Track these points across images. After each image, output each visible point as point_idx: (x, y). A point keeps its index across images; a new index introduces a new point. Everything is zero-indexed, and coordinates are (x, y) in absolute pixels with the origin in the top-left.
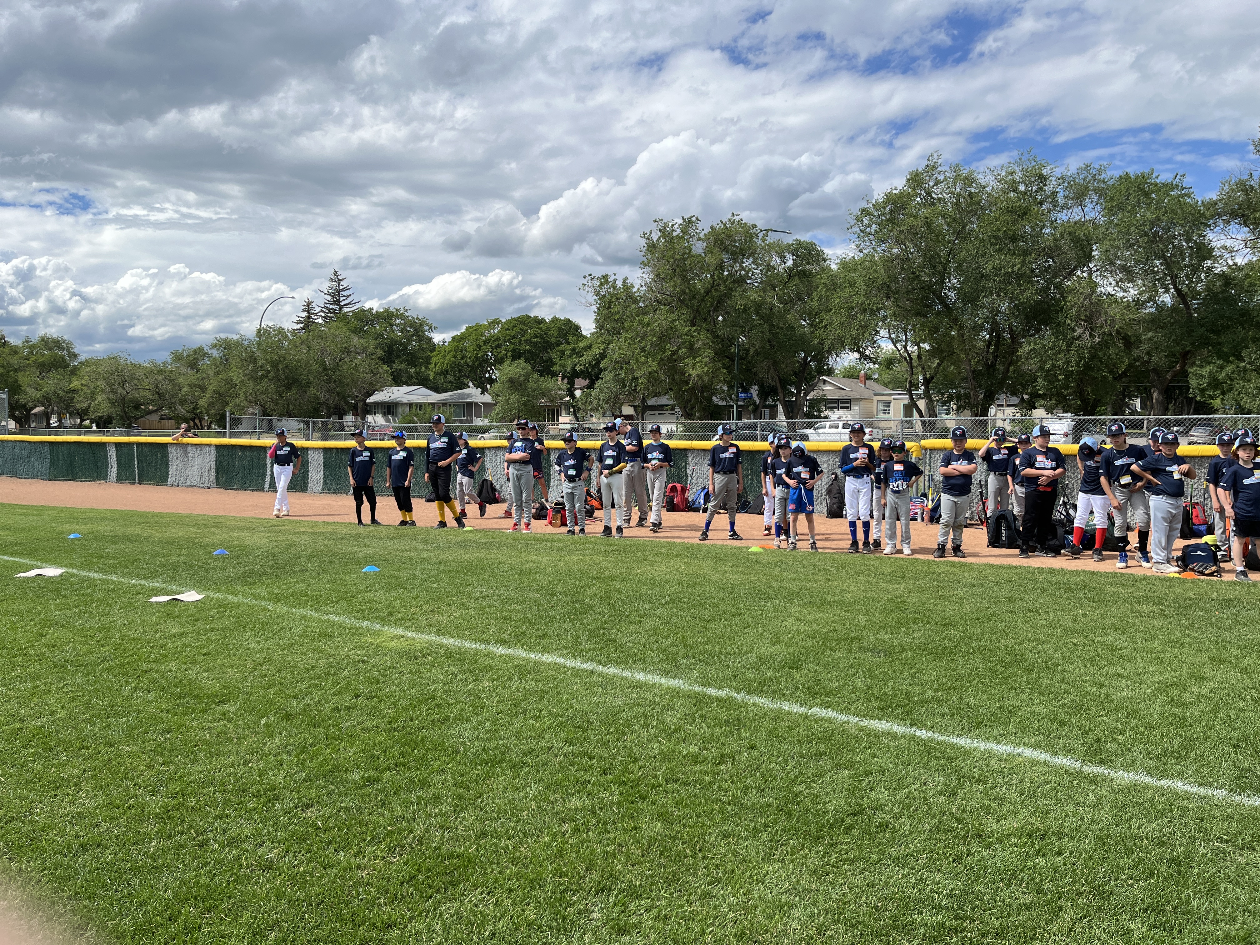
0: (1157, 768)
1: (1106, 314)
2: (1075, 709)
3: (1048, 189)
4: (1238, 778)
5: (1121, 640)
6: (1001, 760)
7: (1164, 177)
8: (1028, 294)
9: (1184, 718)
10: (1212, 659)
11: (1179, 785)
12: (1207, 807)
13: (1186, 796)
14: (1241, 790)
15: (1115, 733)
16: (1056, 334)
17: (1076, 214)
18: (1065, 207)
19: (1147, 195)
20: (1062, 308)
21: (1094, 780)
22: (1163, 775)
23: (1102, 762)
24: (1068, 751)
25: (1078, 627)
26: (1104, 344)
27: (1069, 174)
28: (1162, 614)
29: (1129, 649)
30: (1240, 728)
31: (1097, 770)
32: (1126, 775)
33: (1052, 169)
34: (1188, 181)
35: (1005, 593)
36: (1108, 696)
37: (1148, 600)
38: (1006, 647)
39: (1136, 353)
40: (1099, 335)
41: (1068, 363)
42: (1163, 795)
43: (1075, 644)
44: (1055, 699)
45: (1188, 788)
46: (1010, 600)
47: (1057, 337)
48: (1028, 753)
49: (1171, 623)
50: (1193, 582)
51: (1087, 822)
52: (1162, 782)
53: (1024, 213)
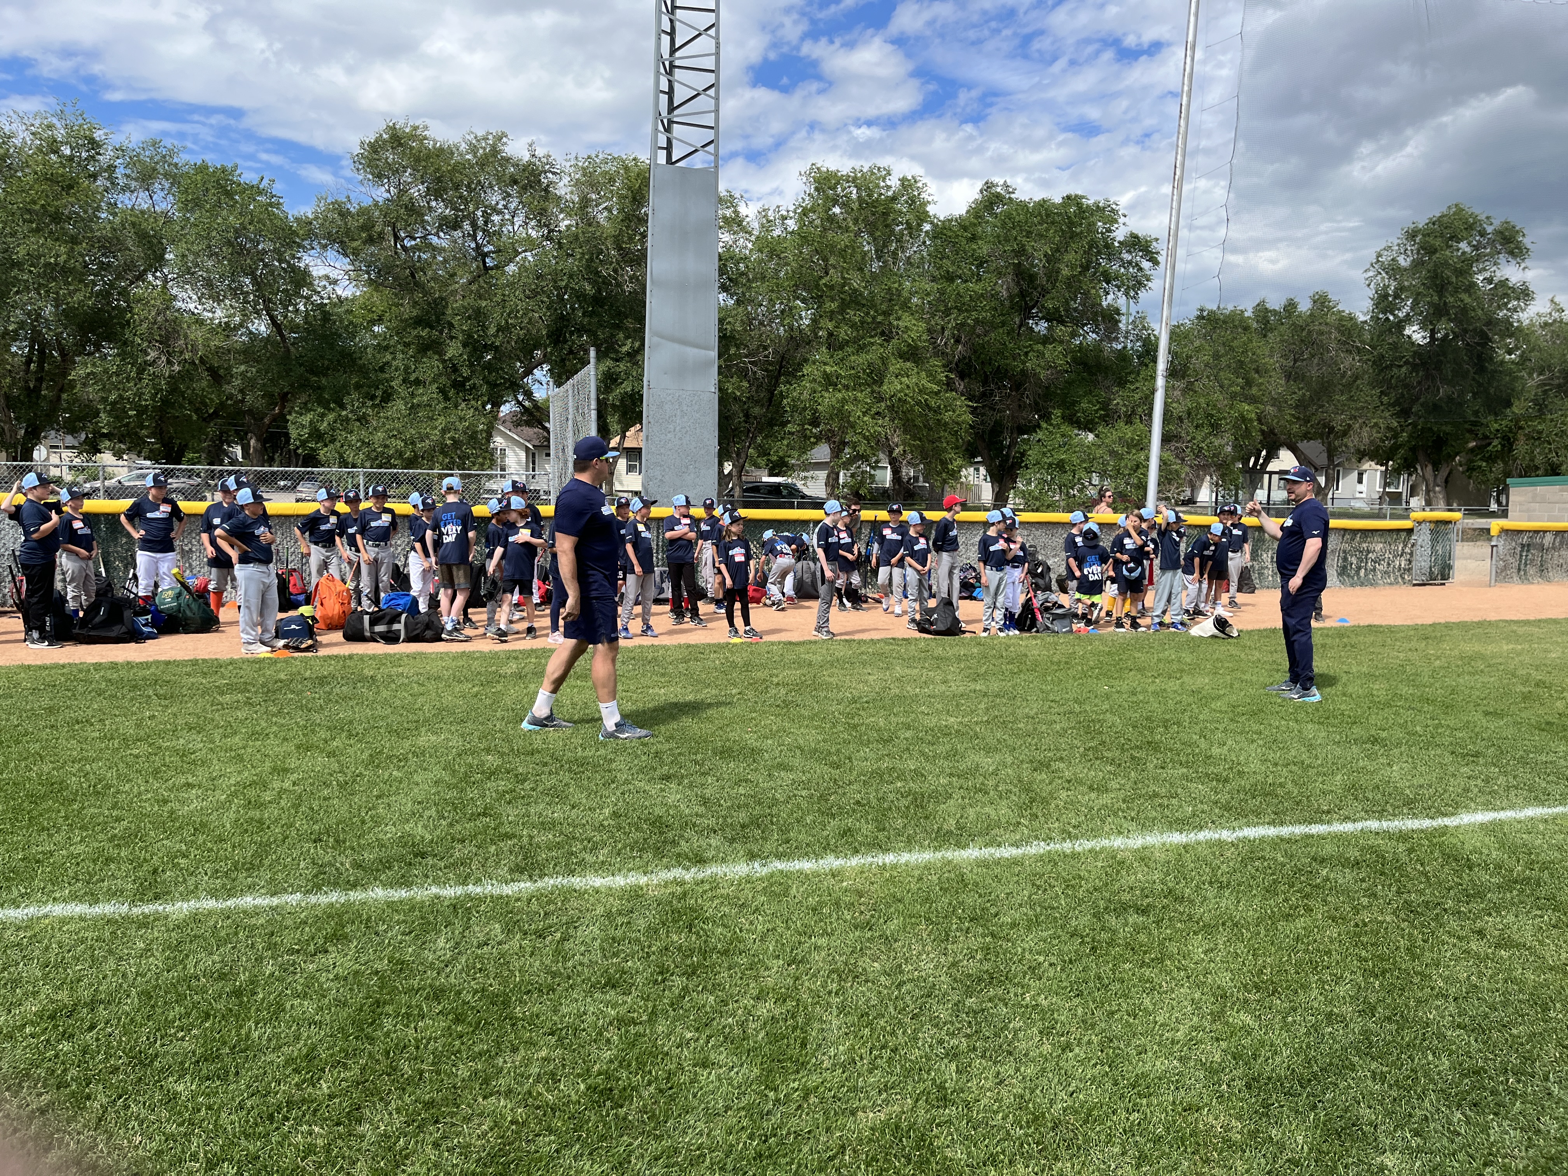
0: (224, 886)
1: (186, 337)
2: (129, 838)
3: (104, 160)
4: (316, 876)
5: (196, 742)
6: (18, 929)
7: (248, 177)
8: (78, 297)
9: (261, 822)
10: (298, 747)
11: (248, 901)
12: (279, 918)
13: (256, 912)
14: (317, 888)
15: (176, 857)
16: (123, 355)
17: (142, 201)
18: (126, 189)
19: (229, 194)
20: (128, 322)
21: (144, 923)
22: (231, 894)
23: (157, 897)
24: (113, 894)
25: (142, 733)
26: (186, 376)
27: (130, 146)
28: (248, 703)
29: (204, 752)
30: (322, 820)
31: (148, 909)
32: (185, 905)
33: (106, 134)
34: (278, 188)
35: (46, 702)
36: (172, 812)
37: (231, 688)
38: (39, 776)
39: (227, 388)
40: (179, 363)
41: (140, 395)
42: (228, 918)
43: (137, 757)
44: (102, 831)
45: (259, 901)
46: (50, 710)
47: (123, 360)
48: (58, 910)
49: (256, 712)
50: (286, 661)
51: (131, 977)
52: (229, 903)
53: (70, 186)
